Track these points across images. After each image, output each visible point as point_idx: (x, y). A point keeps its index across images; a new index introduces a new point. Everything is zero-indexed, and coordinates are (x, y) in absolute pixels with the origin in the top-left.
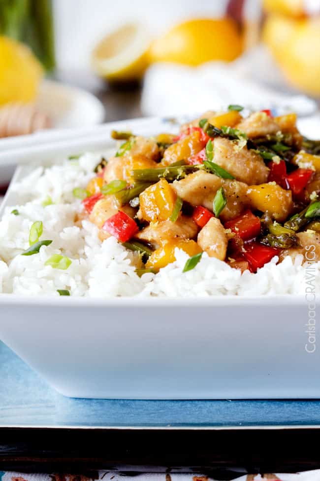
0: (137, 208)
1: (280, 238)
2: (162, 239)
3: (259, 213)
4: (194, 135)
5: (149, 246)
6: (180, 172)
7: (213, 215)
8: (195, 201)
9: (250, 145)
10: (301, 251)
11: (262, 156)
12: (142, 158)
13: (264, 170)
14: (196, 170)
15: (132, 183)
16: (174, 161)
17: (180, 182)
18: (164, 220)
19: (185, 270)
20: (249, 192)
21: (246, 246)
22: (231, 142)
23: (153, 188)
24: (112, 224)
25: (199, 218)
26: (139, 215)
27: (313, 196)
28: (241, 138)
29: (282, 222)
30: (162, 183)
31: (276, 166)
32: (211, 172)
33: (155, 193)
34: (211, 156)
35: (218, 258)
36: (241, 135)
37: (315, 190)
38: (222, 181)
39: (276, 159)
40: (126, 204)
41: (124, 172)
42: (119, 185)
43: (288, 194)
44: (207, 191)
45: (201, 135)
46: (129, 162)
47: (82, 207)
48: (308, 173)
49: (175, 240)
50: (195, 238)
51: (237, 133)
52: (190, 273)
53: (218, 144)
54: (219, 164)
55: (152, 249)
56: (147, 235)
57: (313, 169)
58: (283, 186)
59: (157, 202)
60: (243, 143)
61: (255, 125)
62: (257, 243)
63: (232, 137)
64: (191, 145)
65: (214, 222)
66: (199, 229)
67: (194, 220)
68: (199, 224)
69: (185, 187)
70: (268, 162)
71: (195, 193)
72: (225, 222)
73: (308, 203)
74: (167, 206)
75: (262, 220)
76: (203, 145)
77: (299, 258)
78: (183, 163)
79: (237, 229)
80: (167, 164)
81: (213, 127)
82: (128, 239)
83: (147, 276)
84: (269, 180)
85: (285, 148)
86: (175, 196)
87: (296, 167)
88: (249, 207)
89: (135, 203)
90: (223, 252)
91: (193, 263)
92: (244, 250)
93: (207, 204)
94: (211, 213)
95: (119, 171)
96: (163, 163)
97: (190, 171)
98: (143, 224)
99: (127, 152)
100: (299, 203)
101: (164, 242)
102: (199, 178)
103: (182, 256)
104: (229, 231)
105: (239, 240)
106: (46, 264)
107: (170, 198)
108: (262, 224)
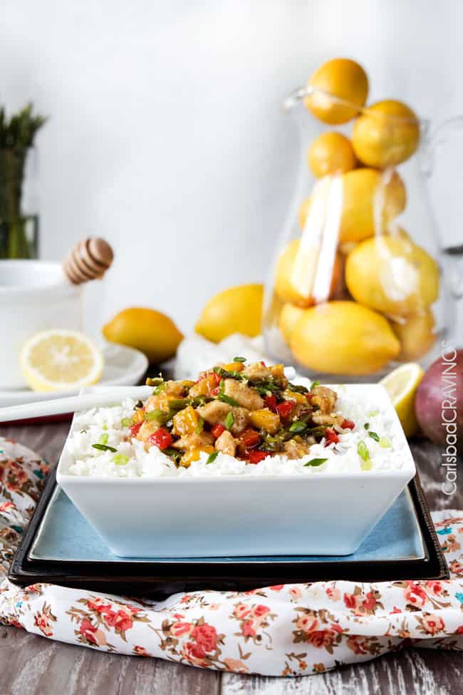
0: (172, 427)
1: (272, 444)
2: (191, 445)
3: (258, 430)
4: (210, 378)
5: (181, 452)
6: (202, 402)
7: (226, 429)
8: (212, 421)
9: (250, 384)
10: (286, 453)
11: (259, 391)
12: (173, 394)
13: (260, 401)
14: (213, 400)
15: (167, 409)
16: (197, 395)
17: (202, 408)
18: (191, 434)
19: (208, 463)
20: (250, 414)
21: (249, 450)
22: (237, 381)
23: (183, 412)
24: (155, 437)
25: (215, 432)
26: (173, 431)
27: (295, 418)
28: (244, 379)
29: (273, 436)
30: (189, 408)
31: (269, 398)
32: (223, 401)
33: (185, 415)
34: (223, 390)
35: (230, 455)
36: (244, 377)
37: (297, 415)
38: (231, 407)
39: (269, 394)
40: (163, 425)
41: (161, 406)
42: (157, 413)
43: (278, 416)
44: (221, 414)
45: (215, 378)
46: (164, 397)
47: (130, 431)
48: (291, 403)
49: (199, 446)
50: (214, 445)
51: (242, 375)
52: (210, 465)
53: (228, 383)
54: (229, 396)
55: (183, 454)
56: (179, 444)
57: (295, 400)
58: (274, 412)
59: (186, 421)
60: (245, 382)
61: (253, 371)
62: (256, 449)
63: (238, 379)
64: (208, 385)
65: (226, 434)
66: (216, 439)
67: (212, 434)
68: (216, 435)
69: (205, 411)
70: (263, 396)
71: (212, 415)
72: (235, 434)
73: (291, 423)
74: (193, 424)
75: (260, 434)
76: (217, 384)
77: (285, 457)
78: (202, 396)
79: (242, 439)
80: (191, 397)
81: (224, 371)
82: (166, 447)
83: (181, 468)
84: (265, 407)
85: (275, 387)
86: (198, 417)
87: (283, 400)
88: (251, 425)
89: (170, 424)
90: (233, 452)
91: (212, 458)
92: (247, 452)
93: (221, 423)
94: (223, 429)
95: (157, 404)
96: (188, 397)
97: (208, 400)
98: (177, 438)
99: (162, 391)
100: (286, 423)
101: (192, 447)
102: (215, 405)
103: (204, 456)
104: (237, 440)
105: (243, 446)
106: (111, 461)
107: (195, 419)
108: (260, 436)
